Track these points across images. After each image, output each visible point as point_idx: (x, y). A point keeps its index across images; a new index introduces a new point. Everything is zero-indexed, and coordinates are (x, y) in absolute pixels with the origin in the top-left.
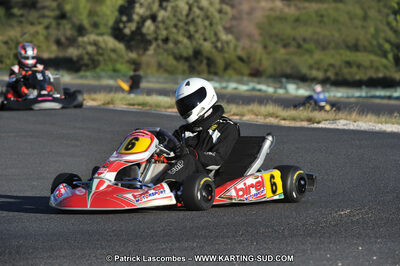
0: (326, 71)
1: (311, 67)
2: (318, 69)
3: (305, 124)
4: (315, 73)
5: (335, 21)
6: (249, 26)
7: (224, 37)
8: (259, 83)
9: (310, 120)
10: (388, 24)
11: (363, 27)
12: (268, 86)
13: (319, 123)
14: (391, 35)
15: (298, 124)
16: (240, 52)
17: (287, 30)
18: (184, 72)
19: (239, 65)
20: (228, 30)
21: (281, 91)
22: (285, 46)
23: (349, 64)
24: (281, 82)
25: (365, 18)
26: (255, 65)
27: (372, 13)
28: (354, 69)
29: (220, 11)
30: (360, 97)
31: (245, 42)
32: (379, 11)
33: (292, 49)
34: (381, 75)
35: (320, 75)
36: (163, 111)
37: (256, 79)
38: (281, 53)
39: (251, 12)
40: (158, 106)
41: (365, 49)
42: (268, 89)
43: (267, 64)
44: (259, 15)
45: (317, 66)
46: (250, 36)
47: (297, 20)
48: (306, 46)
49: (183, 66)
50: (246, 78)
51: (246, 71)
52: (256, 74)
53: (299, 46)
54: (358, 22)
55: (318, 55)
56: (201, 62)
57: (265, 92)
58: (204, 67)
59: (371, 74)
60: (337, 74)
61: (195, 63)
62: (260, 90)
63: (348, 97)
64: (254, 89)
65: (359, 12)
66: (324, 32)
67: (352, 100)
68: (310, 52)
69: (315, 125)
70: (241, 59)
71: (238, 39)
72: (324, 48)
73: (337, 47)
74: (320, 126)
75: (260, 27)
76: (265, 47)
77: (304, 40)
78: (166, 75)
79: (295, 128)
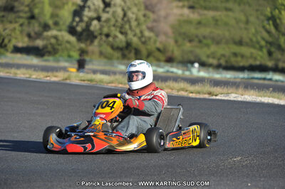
0: (219, 59)
1: (208, 56)
2: (214, 58)
3: (207, 96)
4: (211, 61)
5: (226, 24)
6: (165, 27)
7: (147, 34)
8: (172, 67)
9: (210, 94)
10: (264, 27)
11: (246, 29)
12: (178, 69)
13: (216, 96)
14: (265, 35)
15: (202, 96)
16: (158, 45)
17: (192, 30)
18: (118, 58)
19: (157, 54)
20: (151, 29)
21: (187, 73)
22: (190, 41)
23: (235, 55)
24: (187, 67)
25: (247, 22)
26: (169, 54)
27: (252, 19)
28: (239, 59)
29: (145, 16)
30: (243, 78)
31: (162, 38)
32: (258, 18)
33: (195, 43)
34: (258, 63)
35: (215, 62)
36: (105, 86)
37: (169, 64)
38: (188, 46)
39: (166, 17)
40: (101, 81)
41: (247, 45)
42: (178, 71)
43: (177, 53)
44: (172, 19)
45: (213, 55)
46: (166, 34)
47: (199, 23)
48: (205, 41)
49: (117, 54)
50: (162, 64)
51: (163, 58)
52: (170, 60)
53: (200, 41)
54: (242, 25)
55: (213, 48)
56: (130, 51)
57: (176, 73)
58: (132, 55)
59: (251, 62)
60: (226, 62)
61: (126, 52)
62: (172, 72)
63: (235, 78)
64: (168, 71)
65: (243, 18)
66: (218, 32)
67: (238, 80)
68: (208, 46)
69: (214, 97)
70: (159, 50)
71: (157, 35)
72: (218, 43)
73: (227, 43)
74: (217, 97)
75: (173, 27)
76: (176, 42)
77: (204, 37)
78: (105, 60)
79: (200, 99)
